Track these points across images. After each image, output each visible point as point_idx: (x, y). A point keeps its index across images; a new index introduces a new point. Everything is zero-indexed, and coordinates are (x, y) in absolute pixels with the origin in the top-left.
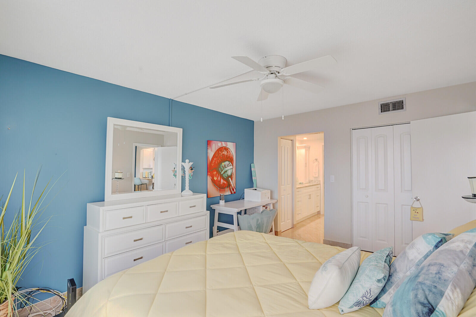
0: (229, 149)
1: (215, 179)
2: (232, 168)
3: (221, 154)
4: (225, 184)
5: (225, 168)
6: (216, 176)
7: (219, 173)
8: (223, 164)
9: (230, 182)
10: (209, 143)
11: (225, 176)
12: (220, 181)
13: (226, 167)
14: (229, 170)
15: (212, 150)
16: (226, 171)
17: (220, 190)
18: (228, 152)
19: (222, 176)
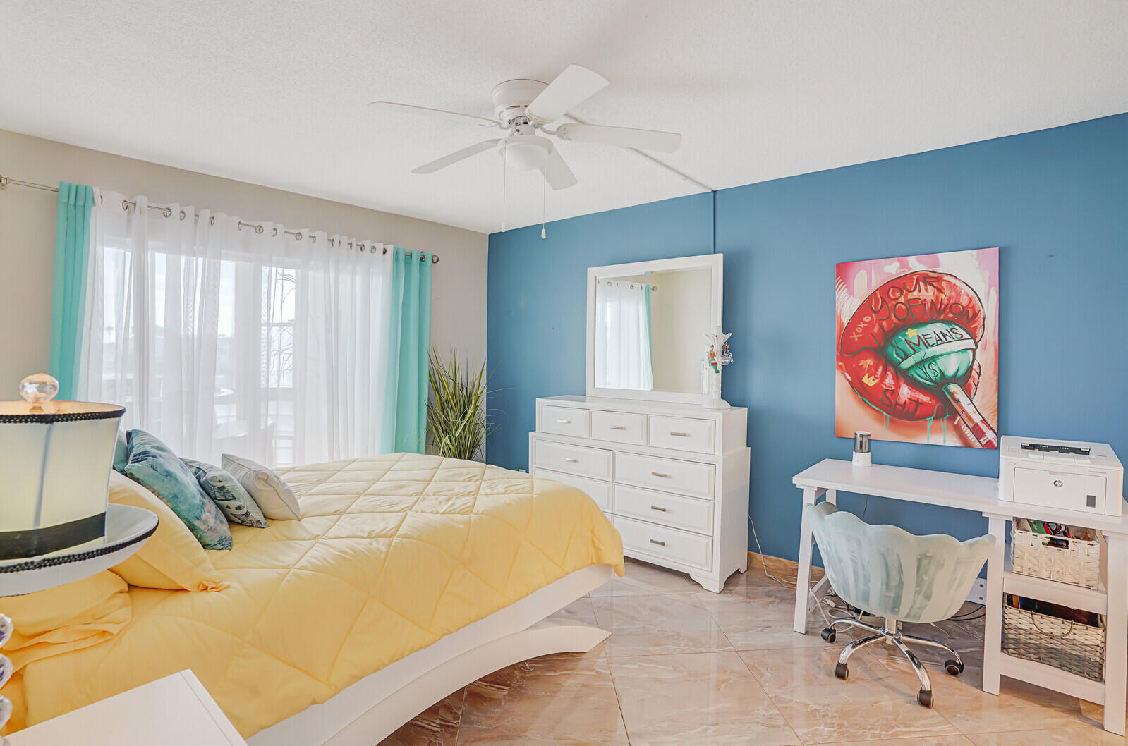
0: (946, 278)
1: (869, 381)
2: (974, 351)
3: (902, 299)
4: (923, 403)
5: (922, 346)
6: (875, 374)
7: (888, 364)
8: (912, 334)
9: (958, 402)
10: (842, 271)
11: (926, 375)
12: (895, 392)
13: (928, 346)
14: (953, 357)
15: (851, 293)
16: (933, 359)
17: (891, 421)
18: (940, 290)
19: (904, 376)
